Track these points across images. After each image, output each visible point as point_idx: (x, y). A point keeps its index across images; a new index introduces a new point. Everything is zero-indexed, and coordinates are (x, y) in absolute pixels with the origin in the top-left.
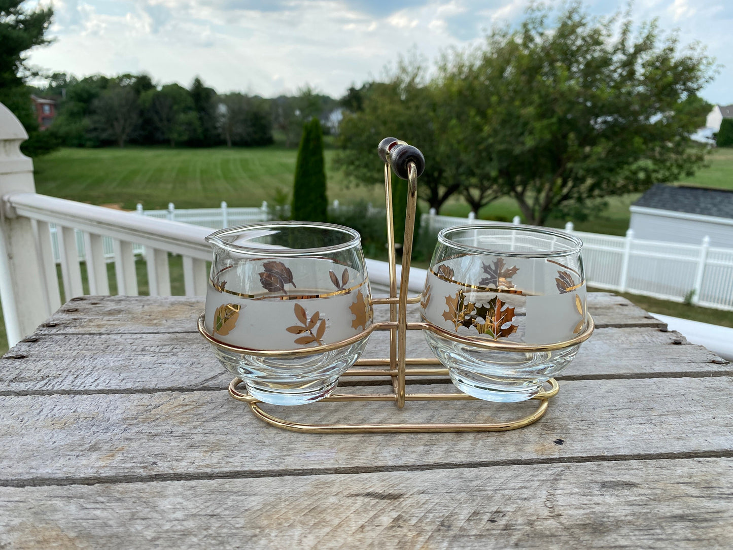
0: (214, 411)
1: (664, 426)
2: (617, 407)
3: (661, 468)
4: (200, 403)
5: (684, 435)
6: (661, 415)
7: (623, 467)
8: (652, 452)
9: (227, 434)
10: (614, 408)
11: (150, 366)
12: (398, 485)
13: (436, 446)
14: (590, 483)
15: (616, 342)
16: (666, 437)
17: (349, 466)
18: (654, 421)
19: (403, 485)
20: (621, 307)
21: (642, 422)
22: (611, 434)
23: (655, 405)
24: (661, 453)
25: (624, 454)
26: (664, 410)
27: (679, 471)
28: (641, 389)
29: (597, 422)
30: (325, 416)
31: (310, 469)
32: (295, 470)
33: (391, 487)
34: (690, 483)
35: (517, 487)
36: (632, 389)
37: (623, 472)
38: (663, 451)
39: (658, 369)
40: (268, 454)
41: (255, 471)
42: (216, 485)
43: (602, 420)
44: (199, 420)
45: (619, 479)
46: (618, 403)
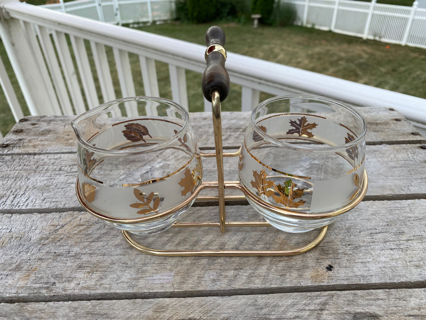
0: (99, 232)
1: (409, 252)
2: (377, 231)
3: (400, 299)
4: (90, 224)
5: (422, 263)
6: (408, 240)
7: (372, 297)
8: (395, 281)
9: (104, 255)
10: (374, 231)
11: (62, 186)
12: (211, 311)
13: (242, 271)
14: (345, 314)
15: (386, 160)
16: (408, 264)
17: (180, 290)
18: (402, 247)
19: (214, 311)
20: (395, 122)
21: (393, 247)
22: (368, 260)
23: (405, 229)
24: (402, 282)
25: (374, 282)
26: (411, 235)
27: (413, 302)
28: (397, 212)
29: (360, 246)
30: (172, 237)
31: (154, 292)
32: (144, 293)
33: (206, 313)
34: (418, 316)
35: (292, 317)
36: (391, 211)
37: (371, 302)
38: (403, 280)
39: (414, 190)
40: (129, 276)
41: (118, 293)
42: (91, 307)
43: (364, 244)
44: (88, 240)
45: (367, 310)
46: (378, 226)
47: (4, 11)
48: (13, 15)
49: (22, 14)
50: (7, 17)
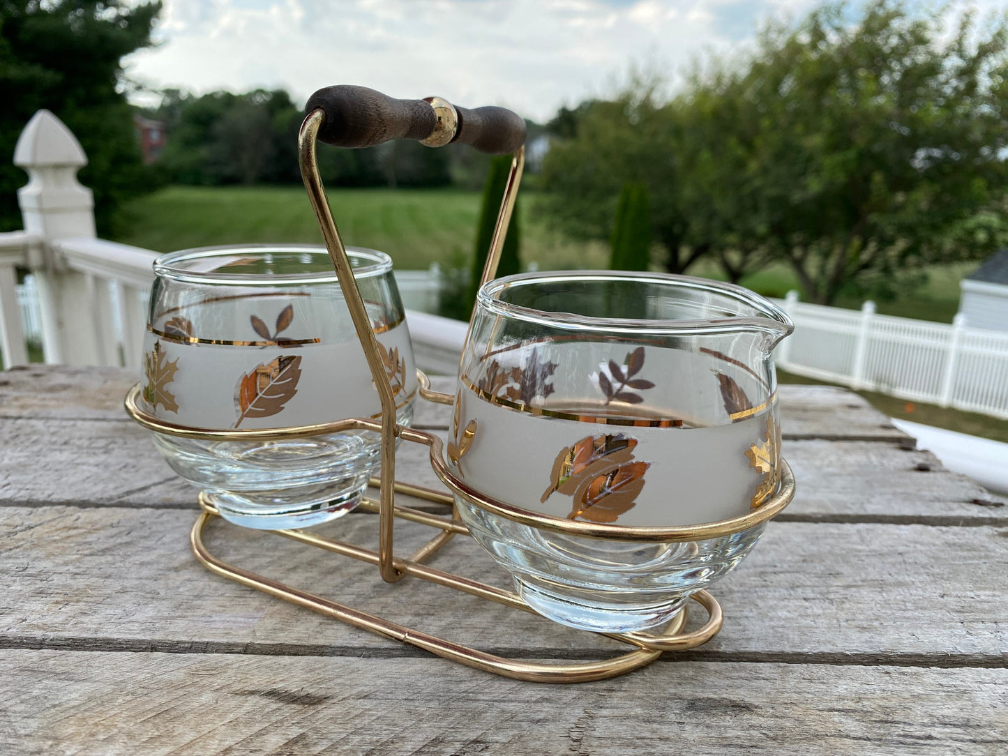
0: (111, 540)
1: (847, 605)
2: (776, 569)
3: (810, 680)
4: (98, 526)
5: (876, 624)
6: (848, 587)
7: (743, 674)
8: (805, 650)
9: (109, 577)
10: (770, 569)
11: (59, 467)
12: (330, 680)
13: (432, 617)
14: (669, 699)
15: (818, 463)
16: (843, 624)
17: (269, 642)
18: (832, 596)
19: (339, 681)
20: (847, 410)
21: (811, 595)
22: (746, 613)
23: (845, 569)
24: (823, 653)
25: (754, 650)
26: (858, 578)
27: (843, 687)
28: (830, 541)
29: (731, 592)
30: (280, 558)
31: (203, 643)
32: (178, 642)
33: (318, 683)
34: (854, 711)
35: (534, 699)
36: (815, 539)
37: (738, 682)
38: (826, 649)
39: (871, 509)
40: (151, 614)
41: (113, 640)
42: (35, 659)
43: (742, 589)
44: (80, 552)
45: (724, 696)
46: (781, 561)
47: (57, 255)
48: (75, 263)
49: (93, 260)
50: (60, 266)
